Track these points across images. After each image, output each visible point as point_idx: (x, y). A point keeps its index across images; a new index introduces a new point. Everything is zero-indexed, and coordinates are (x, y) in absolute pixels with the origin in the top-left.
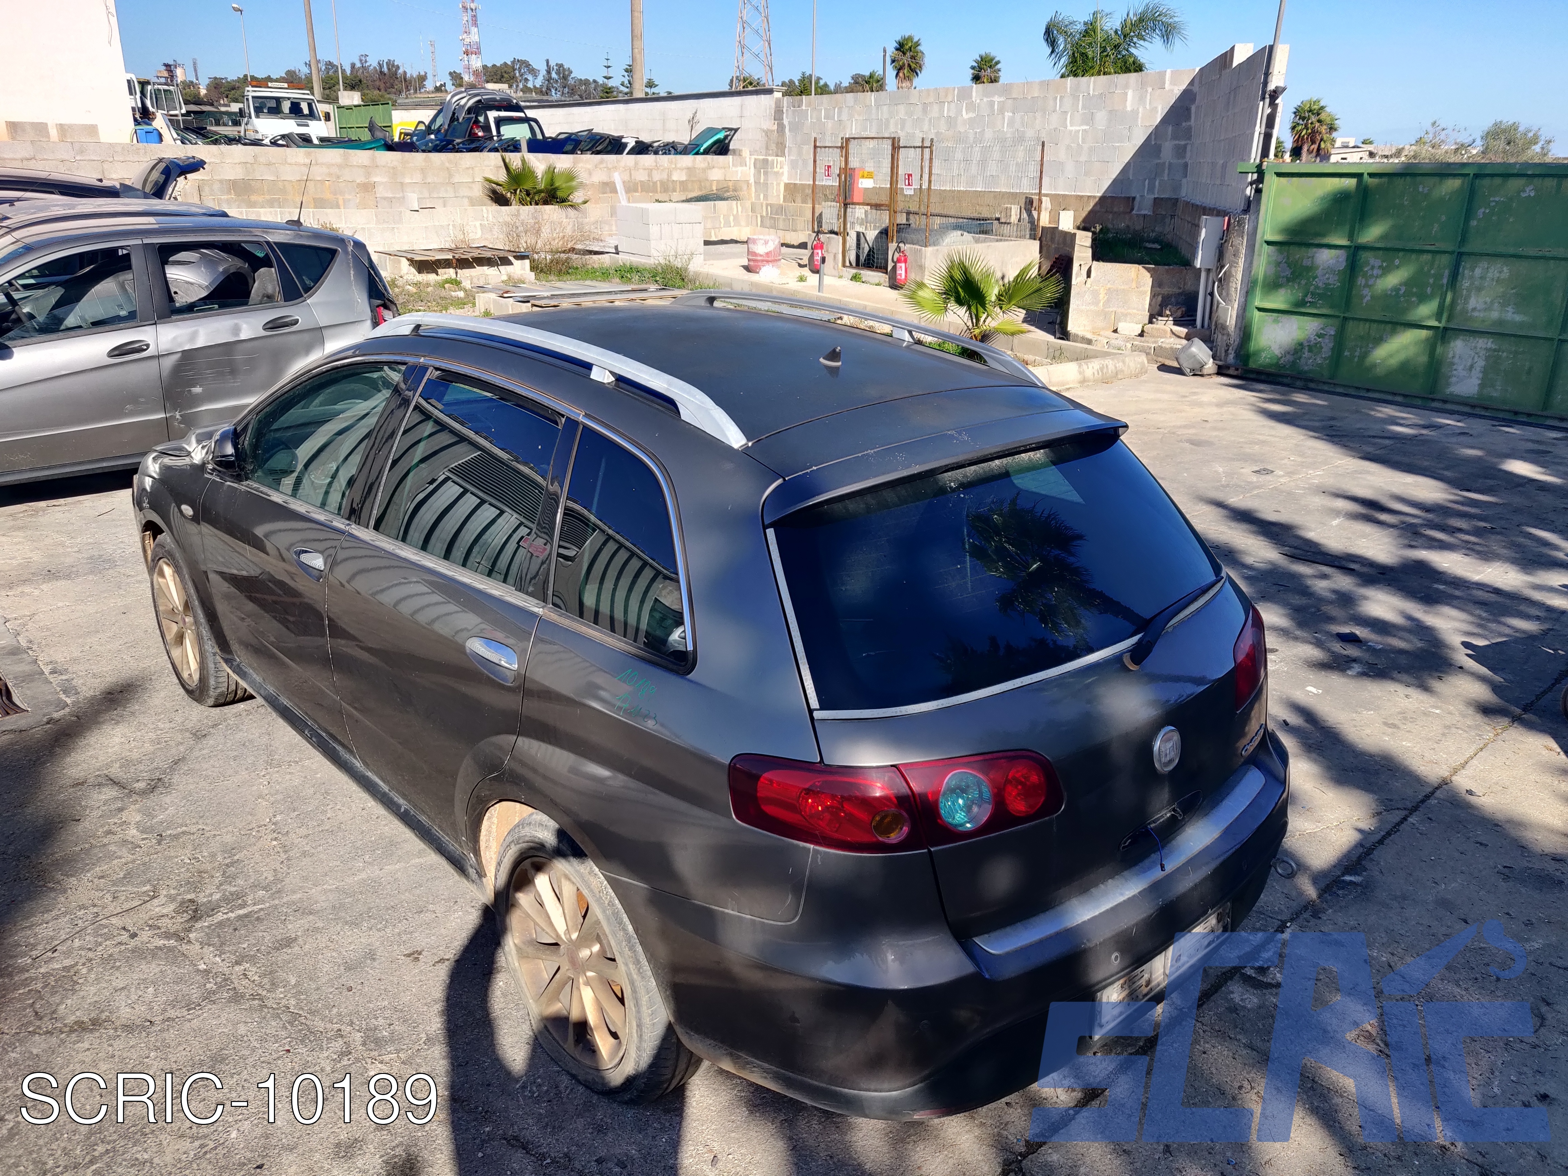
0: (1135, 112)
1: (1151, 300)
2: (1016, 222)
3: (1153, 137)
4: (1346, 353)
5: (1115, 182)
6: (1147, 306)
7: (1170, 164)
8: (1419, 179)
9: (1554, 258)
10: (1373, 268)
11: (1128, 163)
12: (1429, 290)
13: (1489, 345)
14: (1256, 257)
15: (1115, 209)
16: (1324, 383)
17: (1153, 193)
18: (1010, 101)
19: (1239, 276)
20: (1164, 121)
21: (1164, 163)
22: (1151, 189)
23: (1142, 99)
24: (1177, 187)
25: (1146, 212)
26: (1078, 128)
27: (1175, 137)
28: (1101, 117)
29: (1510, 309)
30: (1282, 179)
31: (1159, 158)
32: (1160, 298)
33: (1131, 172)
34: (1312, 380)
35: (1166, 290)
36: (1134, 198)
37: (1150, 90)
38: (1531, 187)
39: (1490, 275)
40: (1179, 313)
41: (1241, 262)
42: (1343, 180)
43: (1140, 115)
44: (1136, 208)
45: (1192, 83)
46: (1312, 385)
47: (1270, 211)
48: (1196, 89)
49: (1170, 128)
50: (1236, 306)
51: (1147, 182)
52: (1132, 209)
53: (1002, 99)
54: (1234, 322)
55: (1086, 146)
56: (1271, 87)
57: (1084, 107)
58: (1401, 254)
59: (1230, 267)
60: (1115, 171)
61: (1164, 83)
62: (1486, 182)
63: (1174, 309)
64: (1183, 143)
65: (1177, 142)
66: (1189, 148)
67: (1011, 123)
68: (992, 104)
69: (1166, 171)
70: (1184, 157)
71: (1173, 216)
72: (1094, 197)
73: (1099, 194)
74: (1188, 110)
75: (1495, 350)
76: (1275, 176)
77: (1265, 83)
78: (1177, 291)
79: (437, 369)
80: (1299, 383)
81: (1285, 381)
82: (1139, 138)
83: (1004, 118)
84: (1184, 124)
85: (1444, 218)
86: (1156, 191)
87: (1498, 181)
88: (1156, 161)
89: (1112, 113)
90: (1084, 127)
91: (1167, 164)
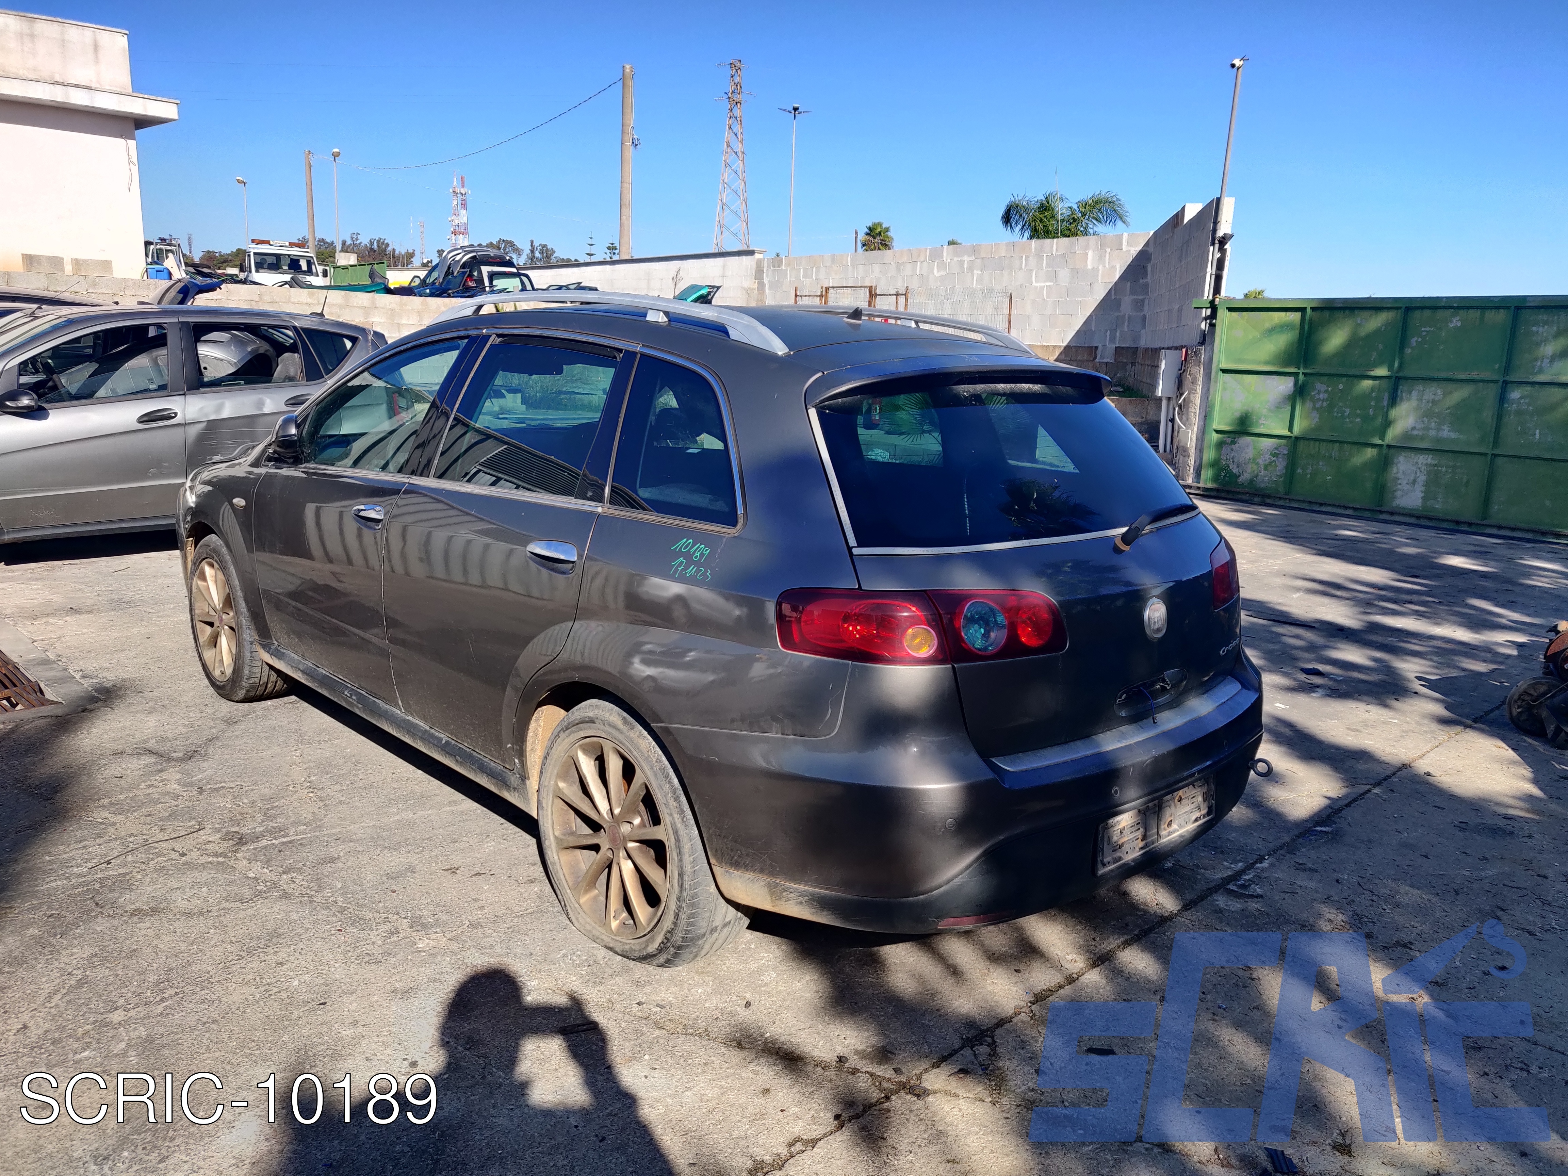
0: (1095, 270)
3: (1113, 292)
4: (1299, 471)
5: (1078, 332)
7: (1129, 317)
9: (1483, 381)
10: (1319, 392)
11: (1090, 315)
12: (1371, 411)
13: (1429, 461)
14: (1212, 384)
15: (1079, 358)
16: (1280, 498)
17: (1115, 343)
18: (978, 261)
19: (1198, 402)
20: (1122, 278)
21: (1124, 316)
22: (1112, 339)
23: (1101, 258)
24: (1137, 338)
25: (1108, 360)
26: (1042, 284)
27: (1132, 292)
28: (1064, 274)
29: (1445, 427)
30: (1233, 314)
31: (1120, 311)
33: (1093, 323)
34: (1269, 496)
36: (1096, 348)
37: (1108, 250)
38: (1458, 318)
39: (1426, 397)
41: (1199, 389)
42: (1289, 314)
43: (1100, 274)
44: (1099, 357)
45: (1147, 244)
46: (1268, 501)
47: (1224, 341)
48: (1151, 249)
49: (1129, 284)
50: (1195, 429)
51: (1108, 333)
52: (1095, 358)
53: (971, 258)
54: (1194, 445)
55: (1050, 301)
56: (1220, 233)
57: (1048, 265)
58: (1344, 379)
59: (1189, 394)
60: (1078, 323)
61: (1121, 244)
62: (1417, 313)
64: (1141, 297)
65: (1135, 297)
66: (1146, 302)
67: (980, 279)
68: (961, 263)
69: (1126, 323)
70: (1142, 310)
71: (1133, 364)
72: (1060, 347)
73: (1065, 344)
74: (1145, 268)
75: (1435, 465)
76: (1226, 311)
77: (1215, 231)
78: (1140, 420)
79: (499, 336)
80: (1256, 499)
81: (1244, 497)
82: (1100, 294)
83: (973, 276)
84: (1141, 281)
85: (1381, 347)
86: (1117, 341)
87: (1428, 313)
88: (1116, 314)
89: (1074, 271)
90: (1048, 284)
91: (1127, 317)
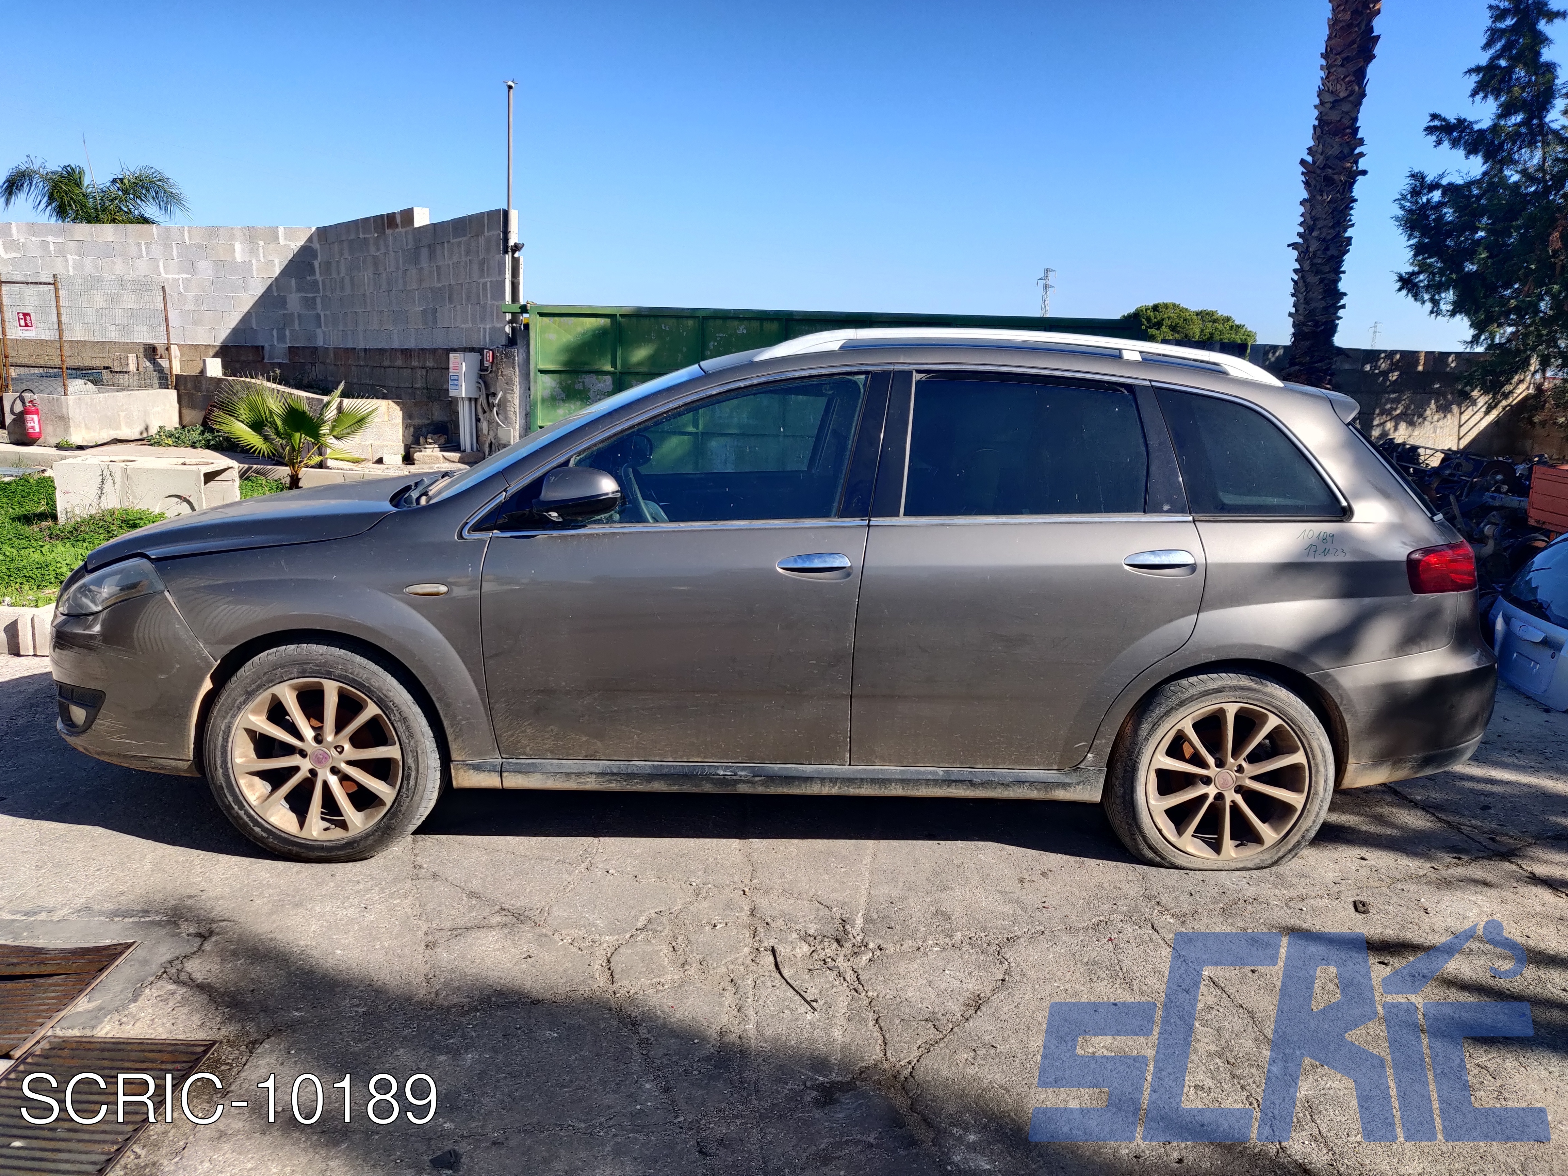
0: (247, 265)
1: (404, 432)
2: (135, 370)
3: (274, 288)
5: (235, 331)
6: (401, 437)
7: (299, 316)
8: (660, 319)
11: (248, 312)
13: (735, 442)
14: (532, 384)
15: (243, 358)
17: (285, 343)
19: (517, 402)
20: (283, 273)
21: (293, 314)
22: (282, 338)
23: (253, 251)
24: (313, 336)
25: (280, 361)
26: (177, 276)
27: (299, 290)
28: (205, 267)
30: (545, 319)
31: (286, 309)
32: (412, 429)
33: (254, 321)
35: (417, 421)
36: (263, 347)
37: (261, 243)
38: (743, 327)
40: (442, 440)
41: (517, 389)
42: (599, 319)
43: (254, 267)
44: (266, 357)
45: (310, 239)
47: (538, 345)
48: (316, 245)
49: (293, 281)
50: (518, 427)
51: (275, 332)
52: (263, 358)
55: (190, 296)
56: (511, 243)
57: (180, 255)
60: (233, 320)
61: (278, 238)
63: (436, 437)
64: (311, 295)
65: (304, 295)
66: (319, 300)
69: (296, 322)
70: (314, 308)
71: (313, 364)
72: (214, 346)
73: (218, 343)
74: (311, 264)
76: (538, 316)
77: (506, 240)
78: (426, 422)
79: (918, 371)
82: (257, 290)
84: (308, 278)
86: (288, 341)
88: (282, 312)
89: (218, 264)
90: (185, 276)
91: (296, 315)
